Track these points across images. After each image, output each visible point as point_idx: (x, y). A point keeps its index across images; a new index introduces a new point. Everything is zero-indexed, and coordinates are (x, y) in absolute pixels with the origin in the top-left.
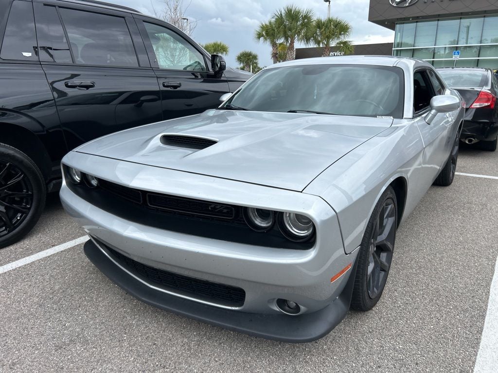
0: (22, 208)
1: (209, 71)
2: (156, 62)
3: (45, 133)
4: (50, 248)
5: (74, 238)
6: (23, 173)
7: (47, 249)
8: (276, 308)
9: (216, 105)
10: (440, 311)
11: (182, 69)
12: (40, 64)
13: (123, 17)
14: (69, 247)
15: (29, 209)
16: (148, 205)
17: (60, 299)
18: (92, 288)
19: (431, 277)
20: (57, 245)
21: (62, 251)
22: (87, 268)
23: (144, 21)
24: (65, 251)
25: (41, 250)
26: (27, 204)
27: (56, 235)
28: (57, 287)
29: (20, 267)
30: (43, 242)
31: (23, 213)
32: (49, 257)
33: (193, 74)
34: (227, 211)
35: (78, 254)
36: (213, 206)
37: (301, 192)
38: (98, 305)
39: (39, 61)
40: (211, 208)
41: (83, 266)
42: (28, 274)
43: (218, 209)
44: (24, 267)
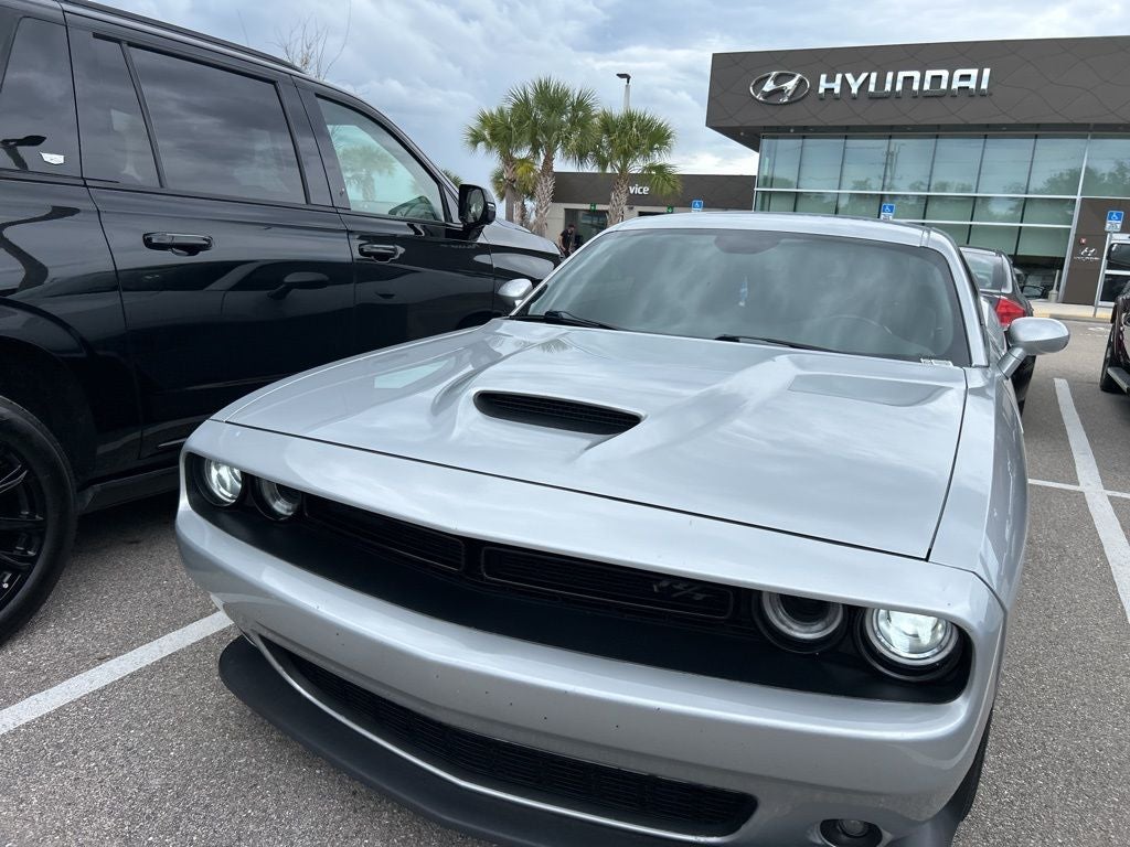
0: (13, 557)
1: (452, 221)
2: (343, 194)
3: (83, 355)
4: (95, 665)
5: (152, 636)
6: (26, 466)
7: (88, 668)
8: (818, 839)
9: (502, 308)
10: (1096, 810)
11: (385, 211)
12: (85, 185)
13: (273, 82)
14: (148, 661)
15: (33, 560)
16: (482, 578)
17: (178, 818)
18: (254, 782)
19: (1039, 723)
20: (111, 657)
21: (132, 675)
22: (218, 723)
23: (318, 95)
24: (139, 673)
25: (71, 673)
26: (28, 547)
27: (99, 627)
28: (156, 783)
29: (27, 726)
30: (70, 650)
31: (15, 571)
32: (101, 691)
33: (411, 226)
34: (704, 598)
35: (181, 681)
36: (665, 584)
37: (927, 560)
38: (291, 832)
39: (82, 178)
40: (659, 588)
41: (205, 719)
42: (59, 746)
43: (679, 591)
44: (42, 723)
